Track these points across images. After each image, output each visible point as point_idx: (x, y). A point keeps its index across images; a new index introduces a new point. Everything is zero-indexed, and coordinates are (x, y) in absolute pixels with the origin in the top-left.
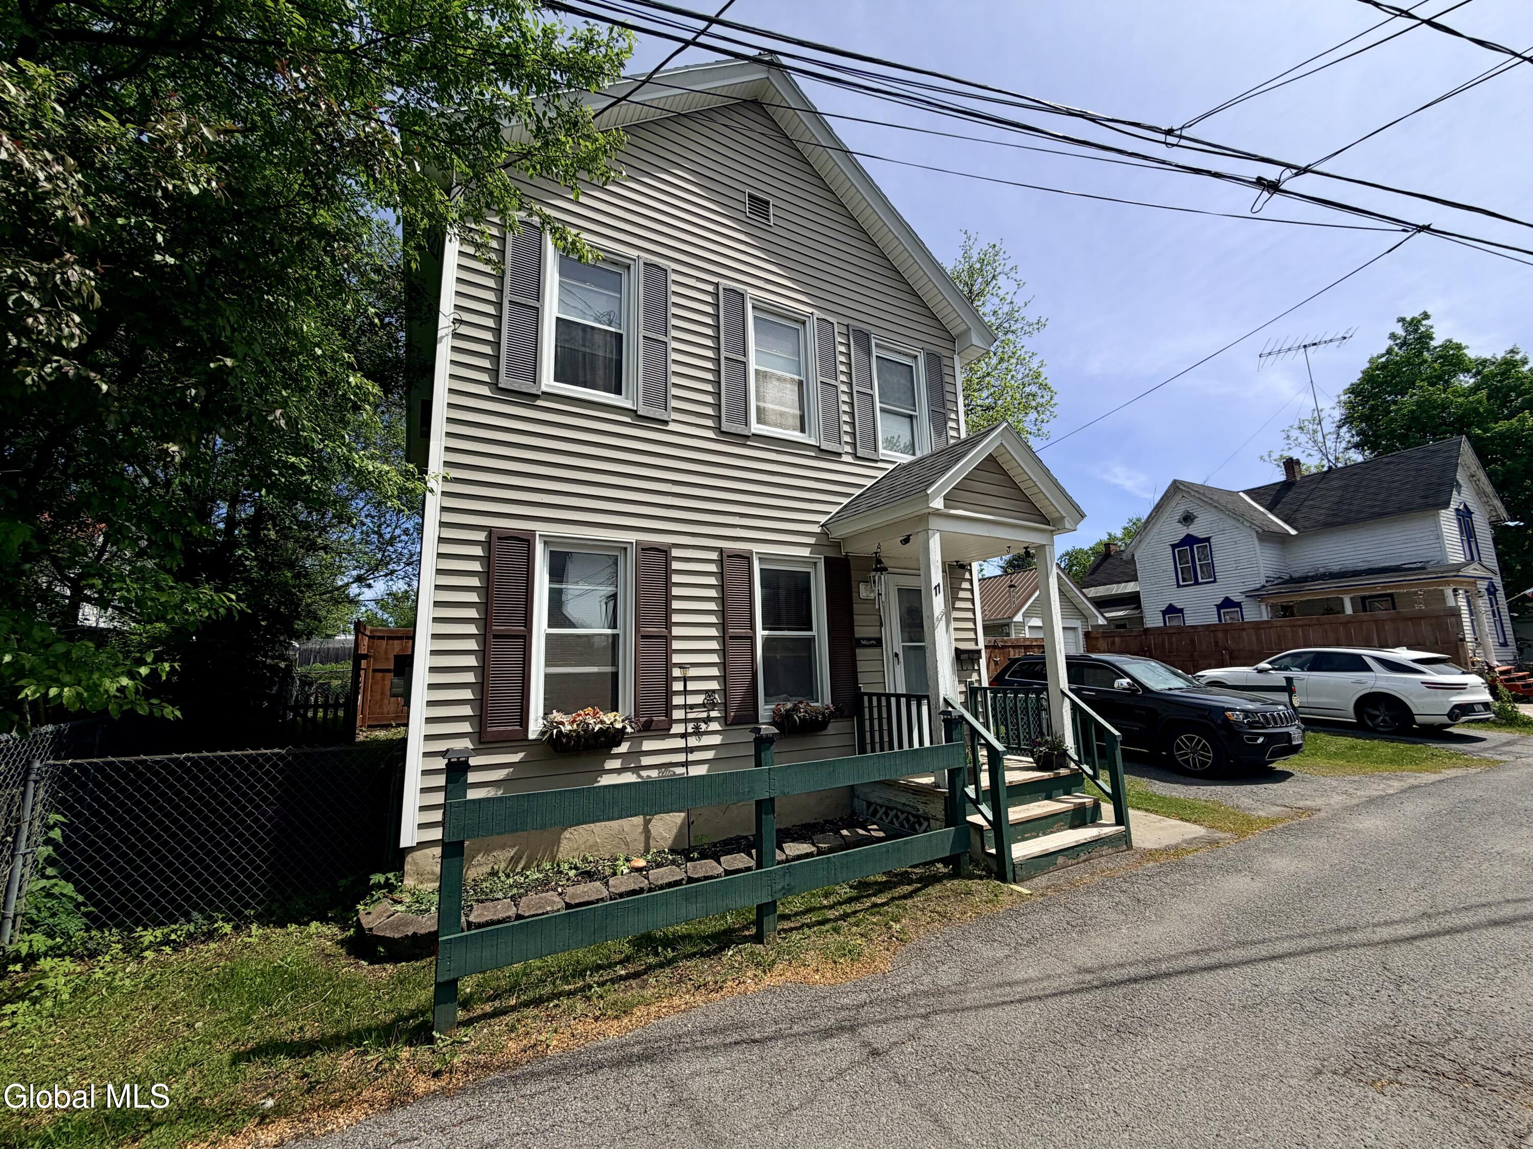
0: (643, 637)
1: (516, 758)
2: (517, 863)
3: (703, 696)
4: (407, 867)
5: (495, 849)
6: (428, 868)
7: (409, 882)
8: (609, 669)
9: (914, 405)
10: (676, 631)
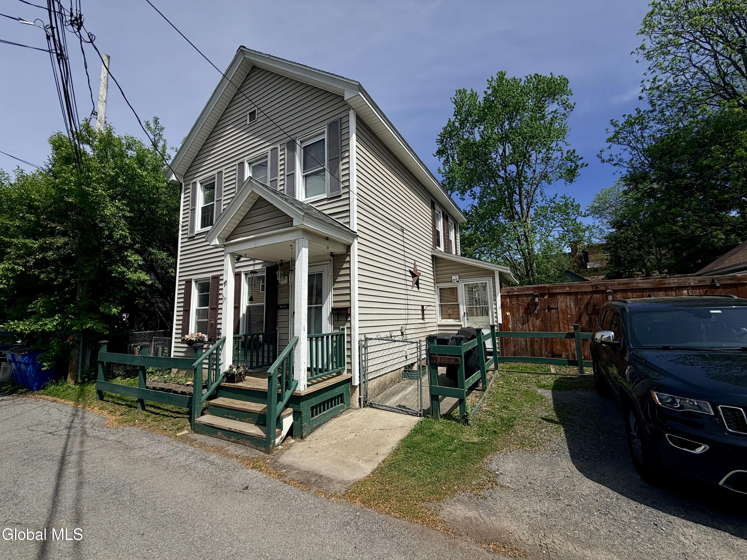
0: (211, 309)
8: (206, 320)
9: (324, 162)
10: (219, 306)
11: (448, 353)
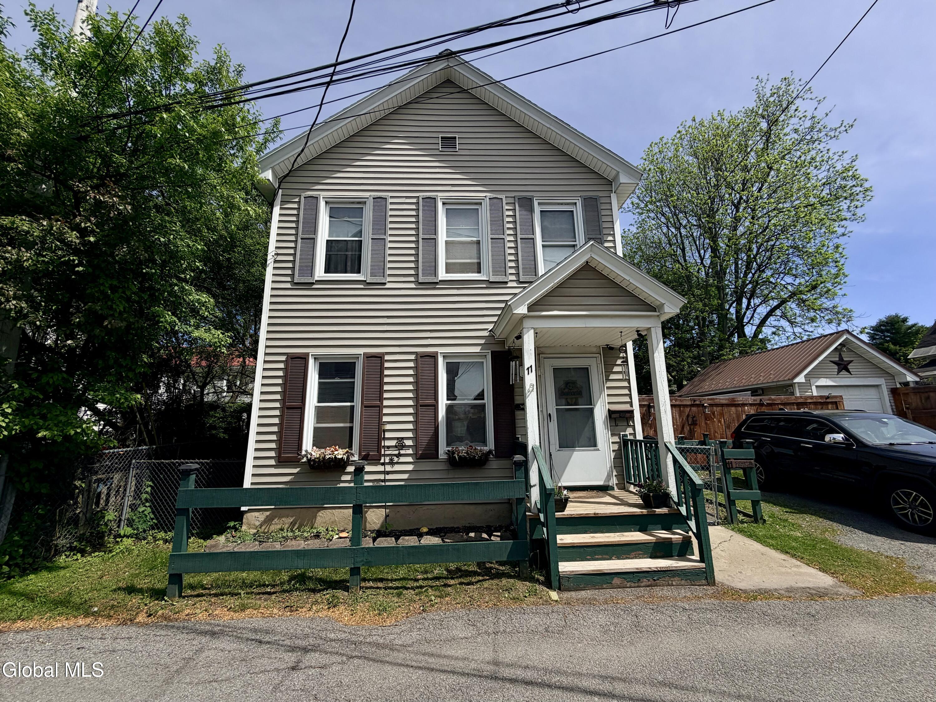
0: (365, 407)
1: (295, 471)
2: (294, 526)
3: (396, 441)
4: (244, 520)
5: (283, 517)
6: (252, 522)
7: (244, 528)
8: (348, 425)
9: (575, 237)
10: (386, 403)
11: (743, 457)
